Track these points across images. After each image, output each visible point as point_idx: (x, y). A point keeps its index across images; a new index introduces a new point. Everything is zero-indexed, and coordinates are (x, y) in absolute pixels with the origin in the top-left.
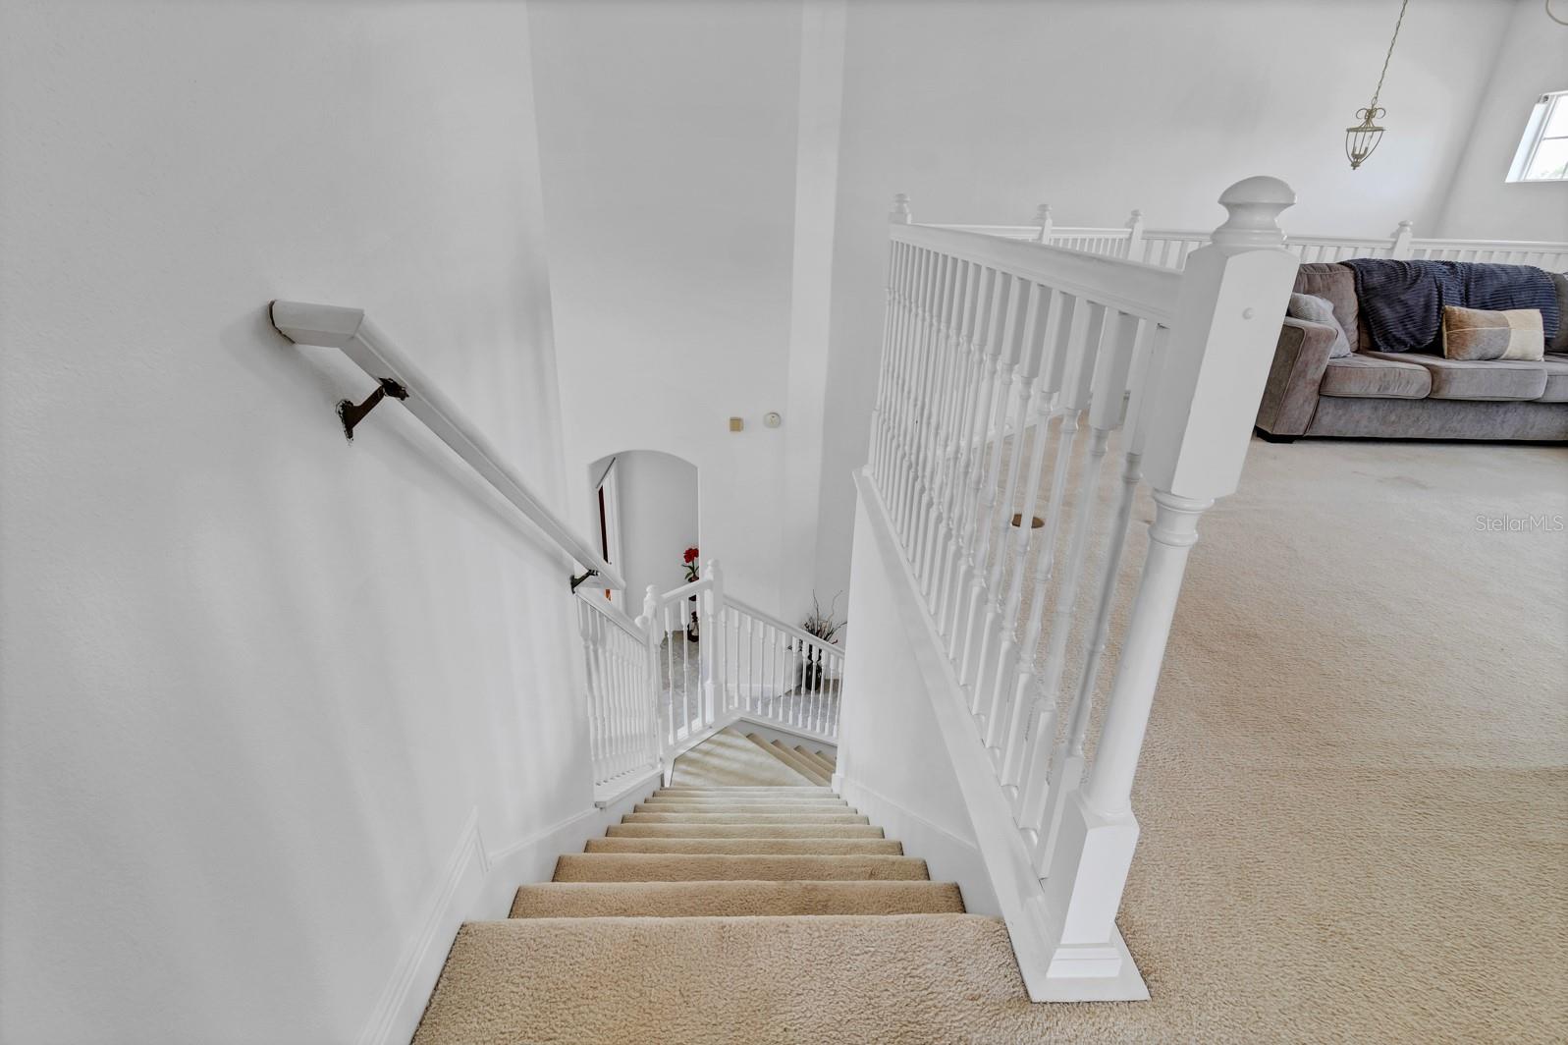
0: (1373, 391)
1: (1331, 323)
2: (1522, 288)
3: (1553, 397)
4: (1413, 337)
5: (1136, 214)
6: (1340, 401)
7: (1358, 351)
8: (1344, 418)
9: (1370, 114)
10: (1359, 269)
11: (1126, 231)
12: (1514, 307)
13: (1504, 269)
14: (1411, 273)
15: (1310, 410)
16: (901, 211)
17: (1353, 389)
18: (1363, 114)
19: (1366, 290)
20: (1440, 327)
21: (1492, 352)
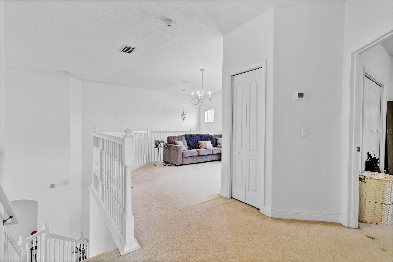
0: (190, 155)
1: (183, 145)
2: (208, 138)
3: (214, 153)
4: (195, 146)
5: (148, 129)
6: (186, 158)
7: (188, 149)
8: (187, 161)
9: (184, 112)
10: (186, 136)
11: (146, 132)
12: (207, 140)
13: (205, 135)
14: (193, 136)
15: (182, 160)
16: (95, 130)
17: (187, 155)
18: (183, 112)
19: (187, 139)
20: (198, 145)
21: (206, 147)
